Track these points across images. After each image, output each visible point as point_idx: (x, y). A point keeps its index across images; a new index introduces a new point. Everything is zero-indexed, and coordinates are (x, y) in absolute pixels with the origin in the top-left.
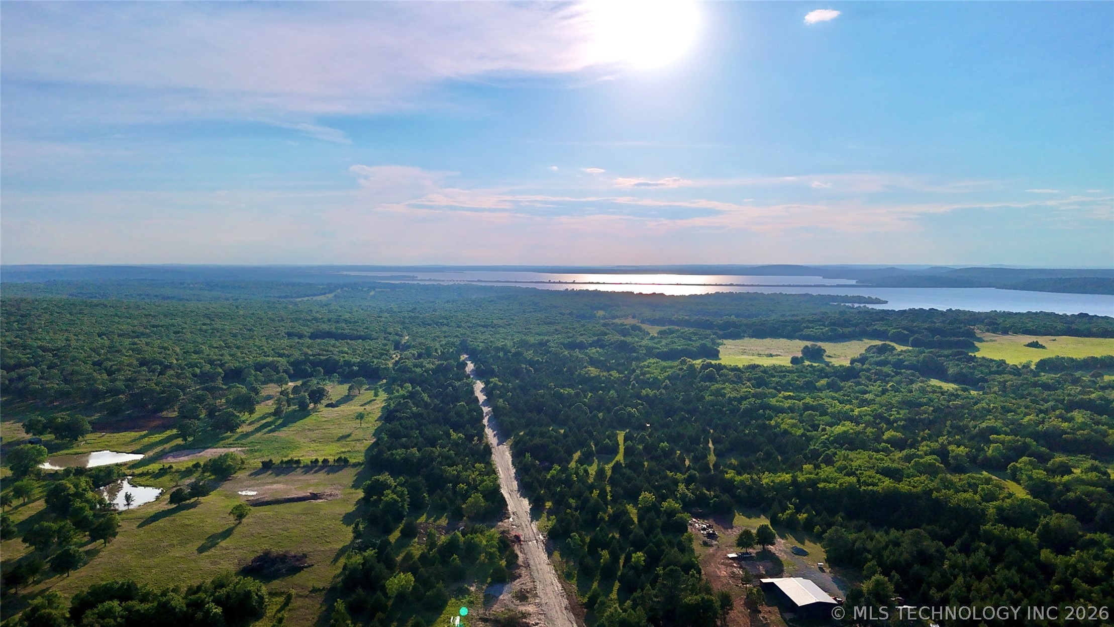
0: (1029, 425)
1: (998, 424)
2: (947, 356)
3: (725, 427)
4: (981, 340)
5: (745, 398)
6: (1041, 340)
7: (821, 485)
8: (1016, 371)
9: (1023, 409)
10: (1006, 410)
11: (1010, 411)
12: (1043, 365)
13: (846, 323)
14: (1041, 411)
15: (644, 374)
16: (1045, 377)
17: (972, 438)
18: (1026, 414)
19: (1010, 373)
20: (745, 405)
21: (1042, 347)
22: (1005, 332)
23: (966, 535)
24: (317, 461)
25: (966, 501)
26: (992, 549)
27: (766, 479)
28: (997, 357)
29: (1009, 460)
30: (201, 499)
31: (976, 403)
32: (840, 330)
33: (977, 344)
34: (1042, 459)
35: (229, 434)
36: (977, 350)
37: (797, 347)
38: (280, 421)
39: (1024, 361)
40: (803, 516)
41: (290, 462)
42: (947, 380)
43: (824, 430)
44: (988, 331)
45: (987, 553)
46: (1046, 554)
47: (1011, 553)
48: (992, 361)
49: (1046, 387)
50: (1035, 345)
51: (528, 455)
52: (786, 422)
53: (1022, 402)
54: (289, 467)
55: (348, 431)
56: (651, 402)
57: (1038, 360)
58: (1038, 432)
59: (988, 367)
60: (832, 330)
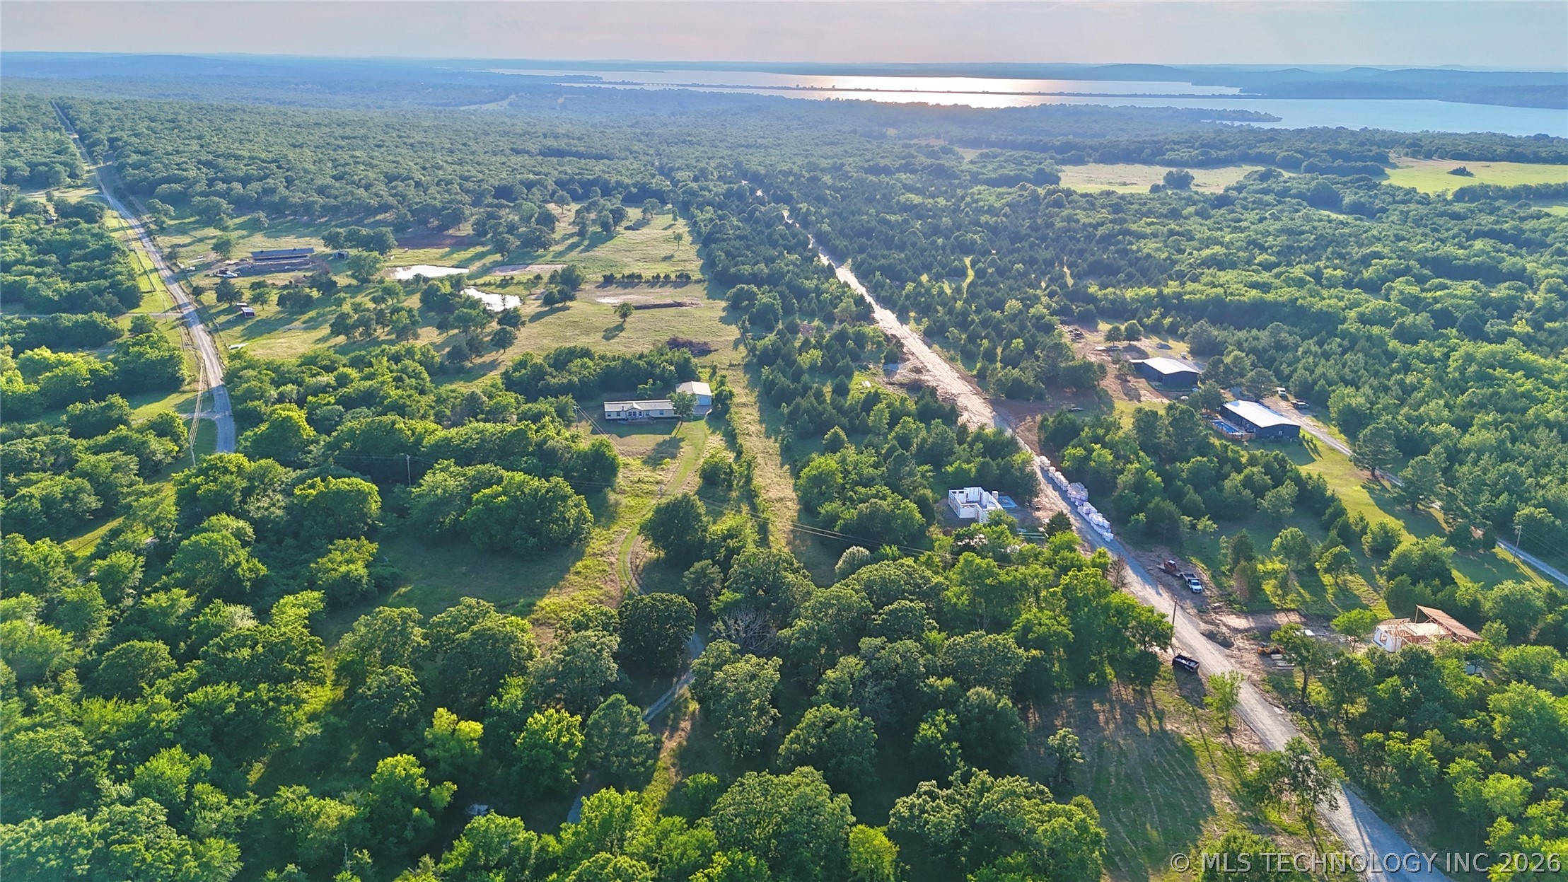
0: (1419, 251)
1: (1386, 250)
2: (1345, 184)
3: (1081, 253)
4: (1394, 166)
5: (1102, 224)
6: (1470, 166)
7: (1187, 297)
8: (1425, 201)
9: (1419, 238)
10: (1399, 238)
11: (1403, 239)
12: (1461, 195)
13: (1222, 145)
14: (1438, 239)
15: (977, 201)
16: (1458, 207)
17: (1353, 264)
18: (1421, 242)
19: (1419, 203)
20: (1101, 231)
21: (1469, 174)
22: (1428, 156)
23: (1324, 333)
24: (658, 276)
25: (1329, 306)
26: (1346, 343)
27: (1130, 294)
28: (1407, 185)
29: (1385, 280)
30: (568, 303)
31: (1365, 232)
32: (1214, 154)
33: (1388, 171)
34: (1421, 280)
35: (541, 251)
36: (1387, 177)
37: (1158, 174)
38: (586, 243)
39: (1439, 190)
40: (1168, 321)
41: (632, 276)
42: (1342, 213)
43: (1190, 254)
44: (1406, 155)
45: (1340, 346)
46: (1393, 344)
47: (1363, 343)
48: (1400, 188)
49: (1456, 216)
50: (1461, 172)
51: (878, 273)
52: (1149, 246)
53: (1420, 231)
54: (632, 281)
55: (669, 253)
56: (994, 230)
57: (1456, 188)
58: (1426, 258)
59: (1393, 196)
60: (1203, 154)
